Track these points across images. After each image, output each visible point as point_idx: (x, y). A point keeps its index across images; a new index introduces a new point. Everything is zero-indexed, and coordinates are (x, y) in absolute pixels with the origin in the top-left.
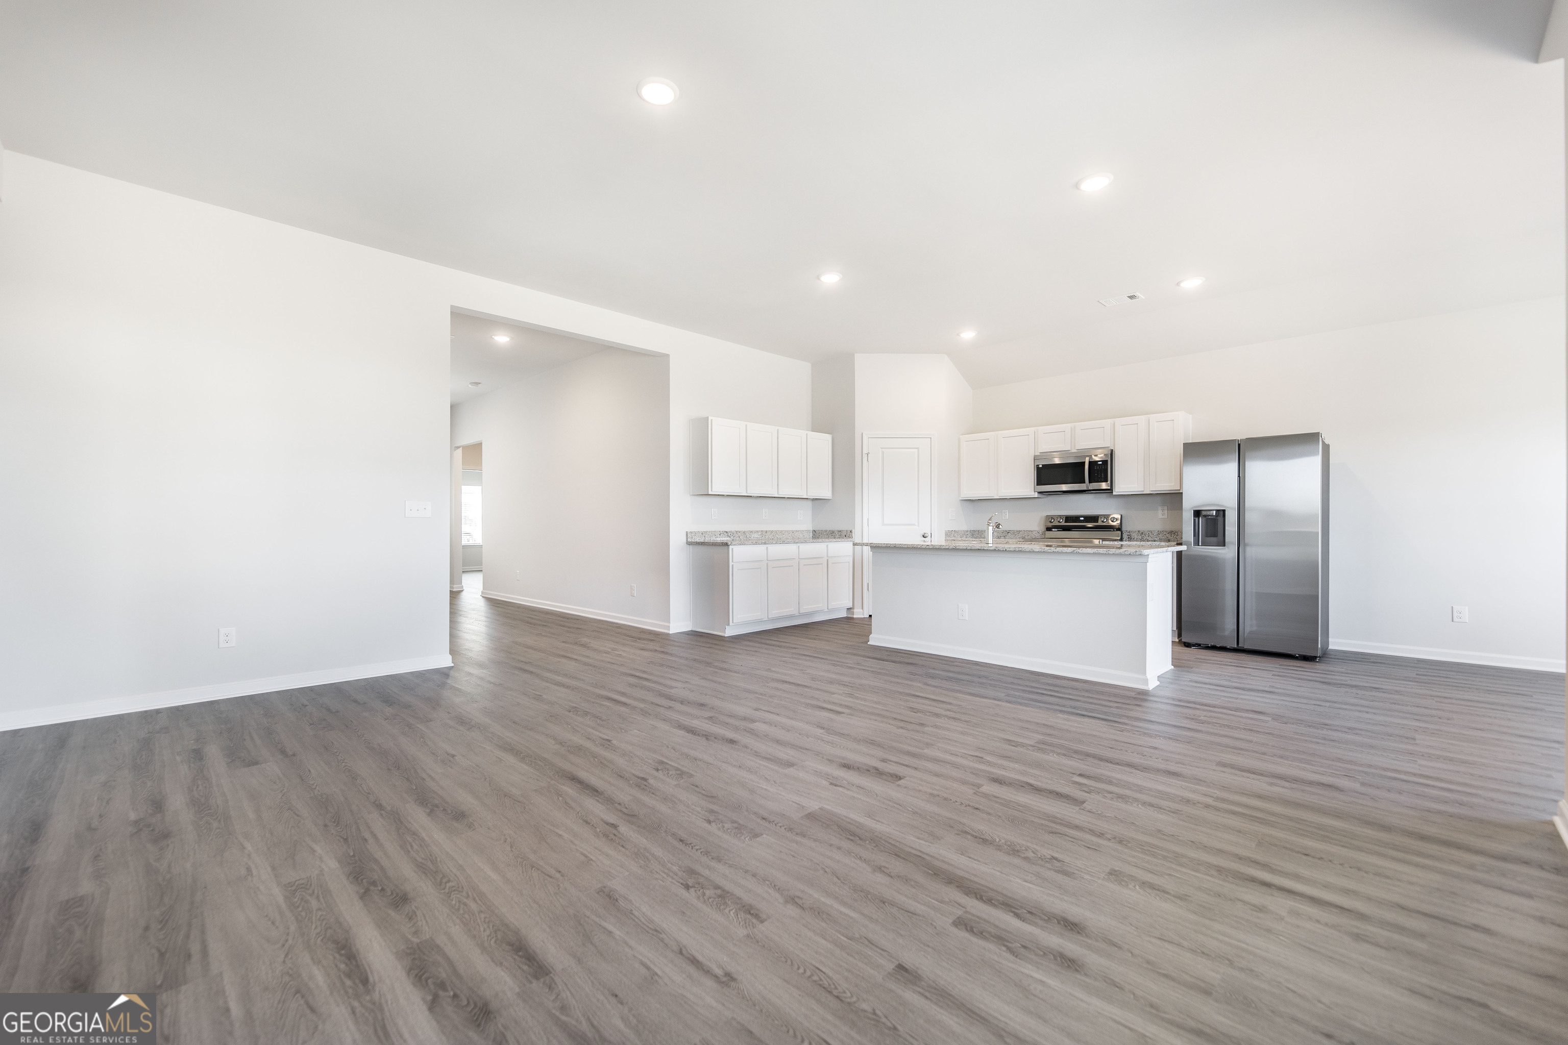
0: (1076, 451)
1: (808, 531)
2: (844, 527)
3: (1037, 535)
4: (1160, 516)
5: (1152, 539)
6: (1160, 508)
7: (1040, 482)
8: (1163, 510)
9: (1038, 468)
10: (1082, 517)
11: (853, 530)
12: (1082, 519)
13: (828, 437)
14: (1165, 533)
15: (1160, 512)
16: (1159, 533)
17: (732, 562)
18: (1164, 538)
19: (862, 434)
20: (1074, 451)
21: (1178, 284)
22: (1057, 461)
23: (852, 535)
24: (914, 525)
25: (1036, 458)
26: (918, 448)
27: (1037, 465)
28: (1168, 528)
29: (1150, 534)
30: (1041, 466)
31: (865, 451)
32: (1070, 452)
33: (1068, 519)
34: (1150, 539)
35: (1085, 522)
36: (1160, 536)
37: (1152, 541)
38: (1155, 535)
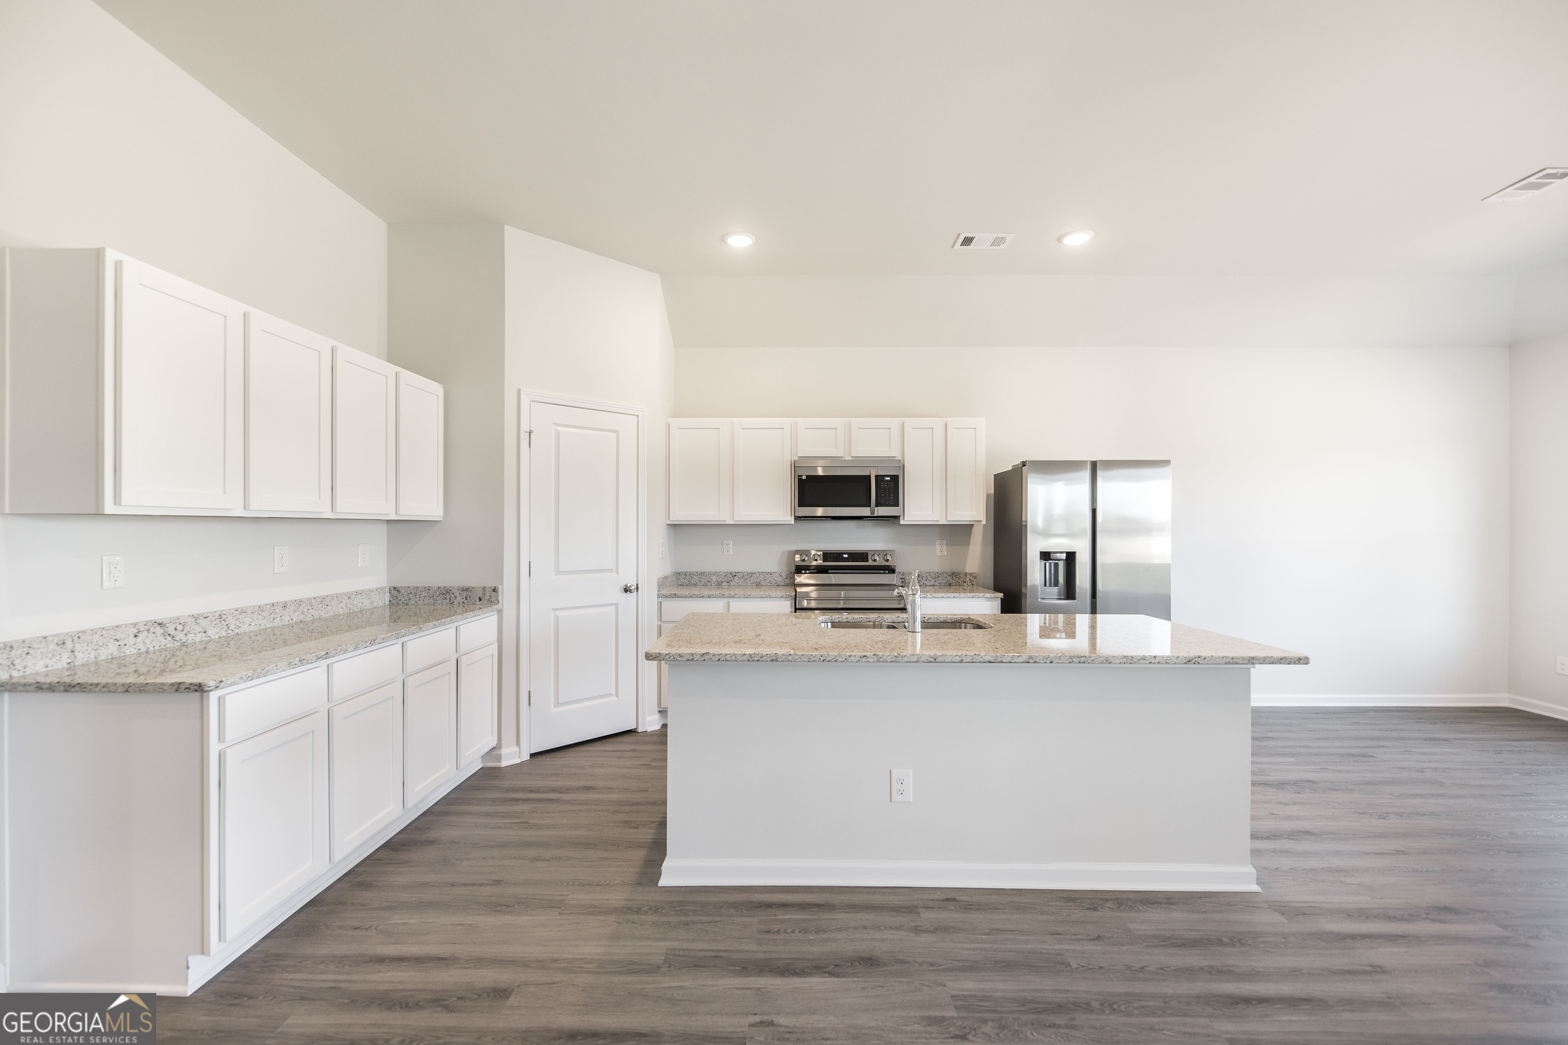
0: (851, 459)
1: (380, 590)
2: (476, 580)
3: (779, 580)
4: (938, 553)
5: (931, 584)
6: (938, 542)
7: (803, 501)
8: (941, 545)
9: (801, 481)
10: (845, 553)
11: (500, 587)
12: (846, 556)
13: (437, 389)
14: (945, 575)
15: (938, 548)
16: (937, 575)
17: (221, 738)
18: (944, 581)
19: (519, 391)
20: (848, 458)
21: (1059, 240)
22: (820, 472)
23: (497, 597)
24: (610, 570)
25: (795, 466)
26: (617, 432)
27: (799, 476)
28: (948, 567)
29: (928, 577)
30: (804, 477)
31: (525, 427)
32: (842, 459)
33: (827, 556)
34: (925, 582)
35: (850, 560)
36: (940, 579)
37: (930, 586)
38: (933, 577)
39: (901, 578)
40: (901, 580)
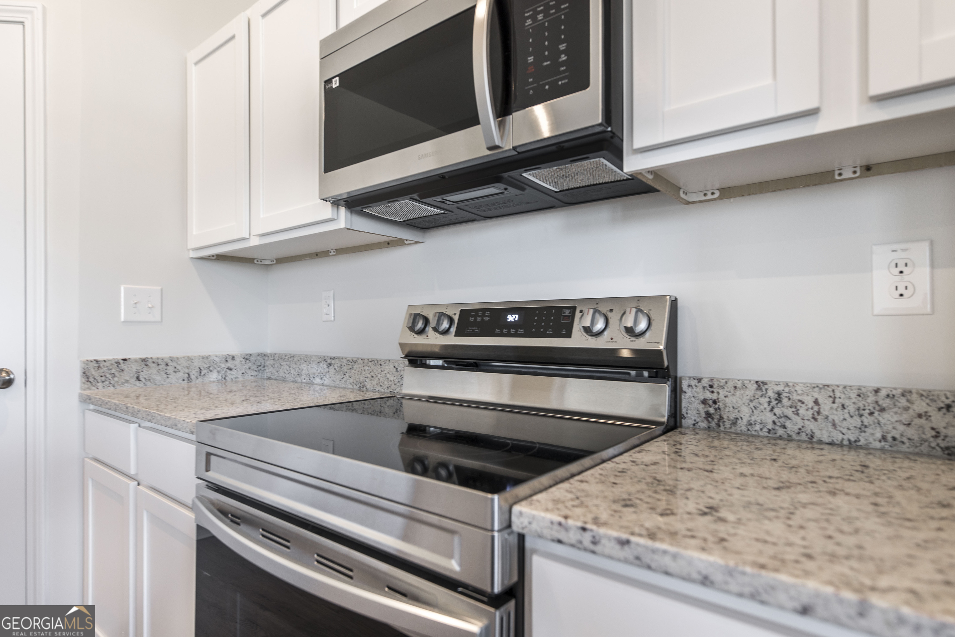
10: (512, 311)
34: (811, 426)
35: (521, 331)
36: (888, 418)
37: (831, 444)
38: (852, 409)
39: (704, 402)
40: (701, 407)
